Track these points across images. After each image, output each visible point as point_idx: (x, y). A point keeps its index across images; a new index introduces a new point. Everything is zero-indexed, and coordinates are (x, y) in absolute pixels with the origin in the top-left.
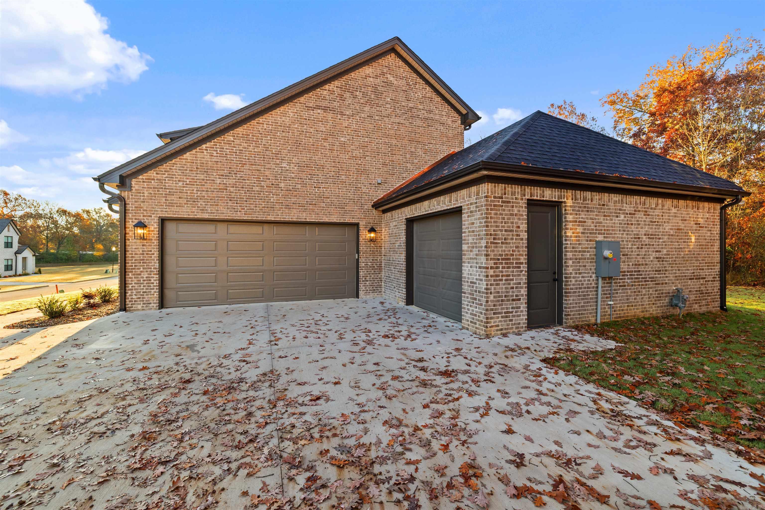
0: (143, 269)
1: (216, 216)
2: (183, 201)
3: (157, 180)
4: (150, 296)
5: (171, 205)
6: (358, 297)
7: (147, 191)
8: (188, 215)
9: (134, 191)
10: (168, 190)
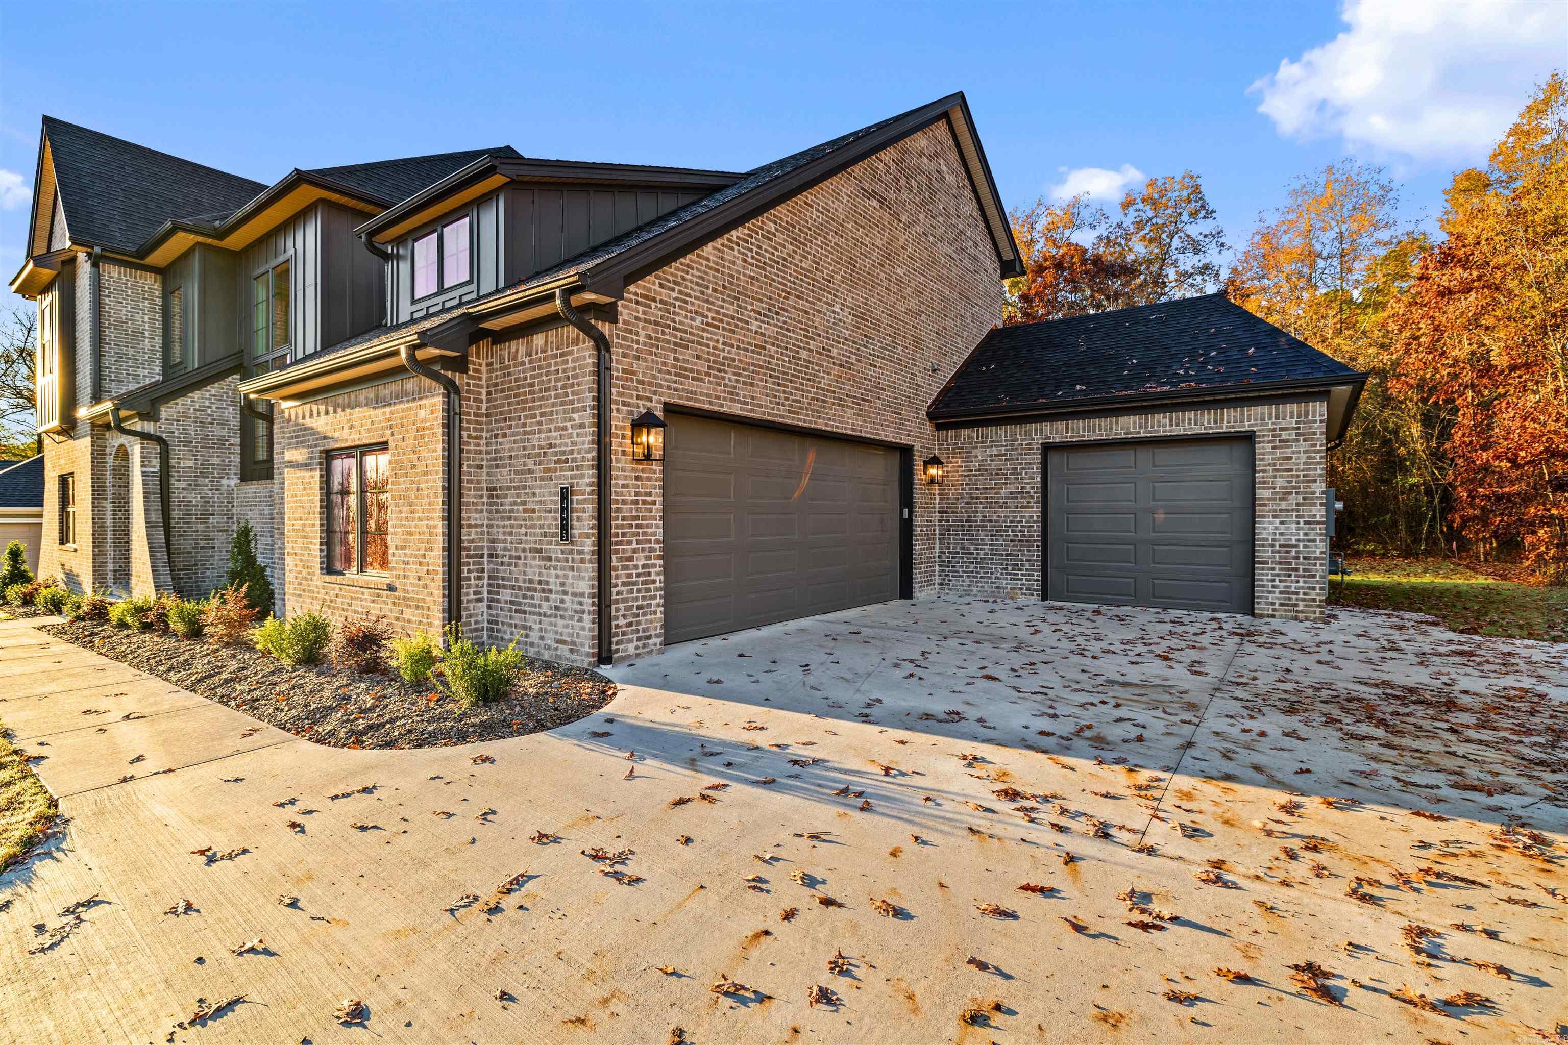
0: (638, 542)
1: (751, 411)
2: (702, 366)
3: (661, 302)
4: (649, 617)
5: (683, 372)
6: (906, 592)
7: (643, 328)
8: (711, 403)
9: (620, 325)
10: (679, 334)
